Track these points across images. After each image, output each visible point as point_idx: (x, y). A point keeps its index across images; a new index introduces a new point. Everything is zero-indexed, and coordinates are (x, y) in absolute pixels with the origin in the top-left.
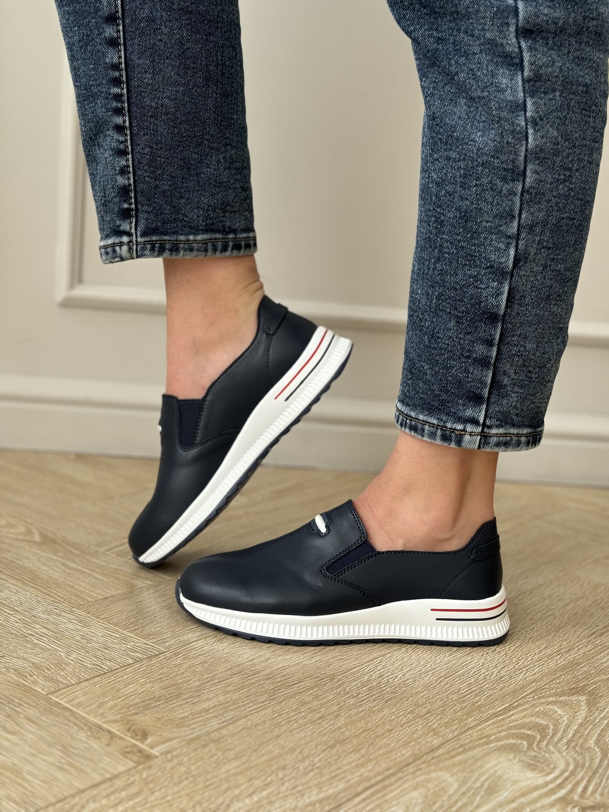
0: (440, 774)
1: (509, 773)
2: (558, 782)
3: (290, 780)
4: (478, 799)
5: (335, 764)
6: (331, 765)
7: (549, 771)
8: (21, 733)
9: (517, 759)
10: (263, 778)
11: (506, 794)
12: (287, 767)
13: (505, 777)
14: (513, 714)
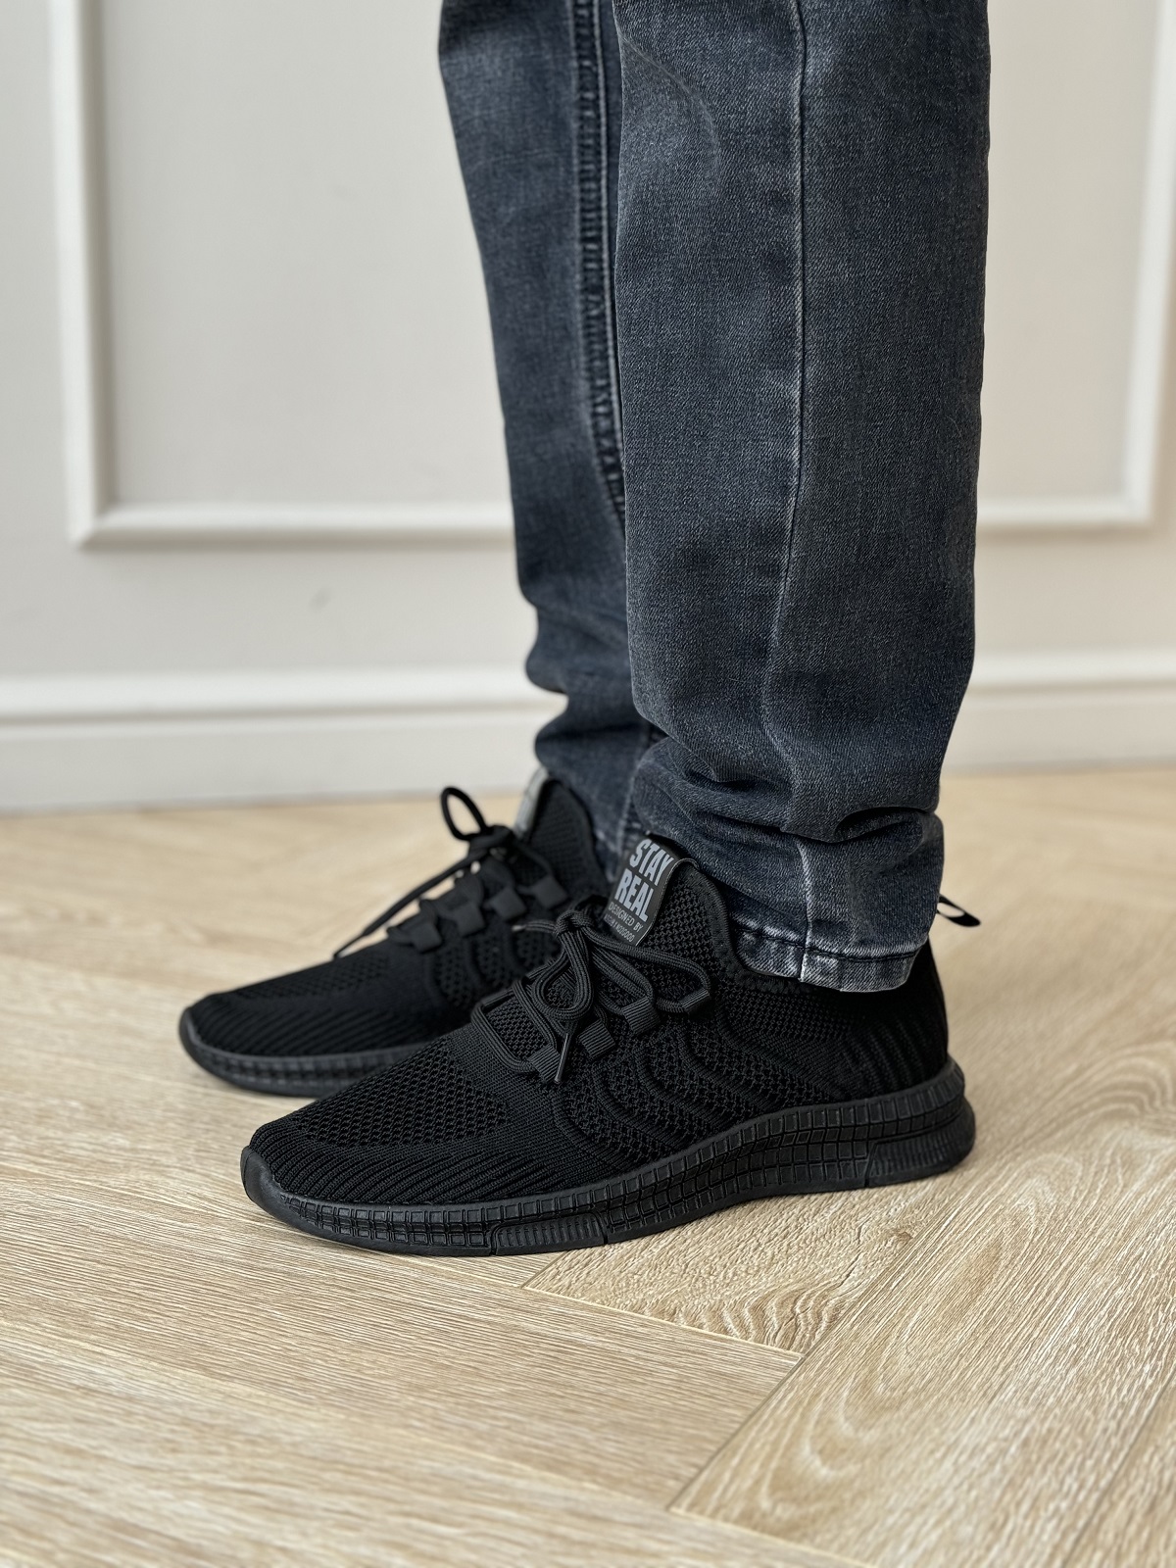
1: (1138, 1143)
11: (1151, 1167)
13: (1136, 1148)
14: (1092, 1076)
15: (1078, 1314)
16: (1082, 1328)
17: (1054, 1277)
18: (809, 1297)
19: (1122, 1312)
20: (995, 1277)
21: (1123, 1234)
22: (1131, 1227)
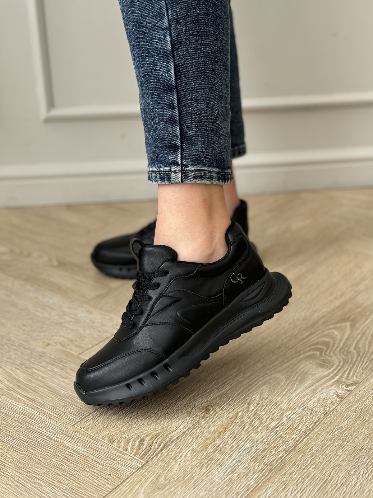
0: (276, 375)
1: (310, 370)
2: (335, 372)
3: (203, 387)
4: (295, 386)
5: (224, 376)
6: (222, 377)
7: (330, 367)
8: (70, 378)
9: (314, 363)
10: (191, 387)
11: (309, 382)
12: (201, 380)
13: (308, 373)
14: (312, 338)
15: (246, 449)
16: (244, 456)
17: (247, 432)
18: (161, 437)
19: (261, 450)
20: (227, 431)
21: (281, 413)
22: (286, 410)
